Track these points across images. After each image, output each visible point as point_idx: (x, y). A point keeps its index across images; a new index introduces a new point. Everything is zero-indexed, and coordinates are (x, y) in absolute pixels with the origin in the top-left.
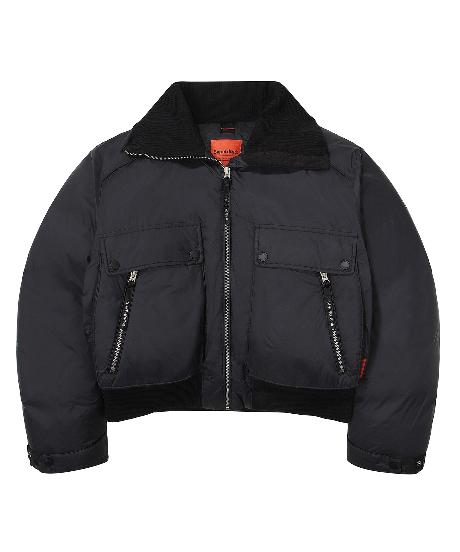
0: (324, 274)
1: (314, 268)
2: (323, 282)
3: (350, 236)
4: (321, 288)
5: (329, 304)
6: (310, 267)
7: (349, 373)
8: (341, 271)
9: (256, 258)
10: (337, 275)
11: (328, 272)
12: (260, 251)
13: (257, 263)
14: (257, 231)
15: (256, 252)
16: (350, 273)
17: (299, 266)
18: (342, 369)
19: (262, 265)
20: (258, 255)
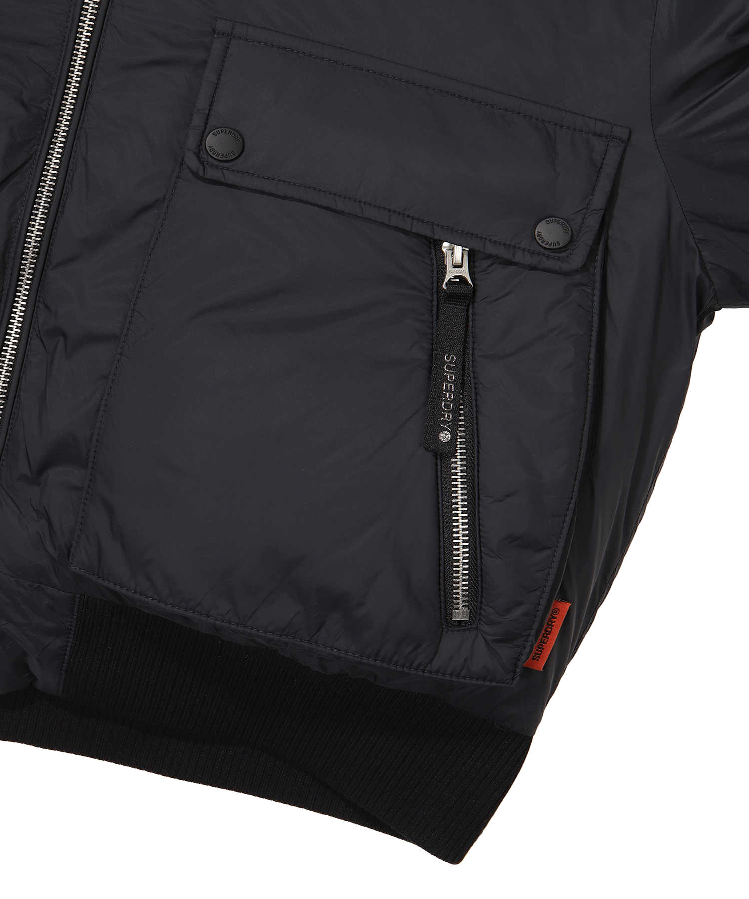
0: (458, 250)
1: (423, 221)
2: (446, 280)
3: (595, 134)
4: (432, 301)
5: (450, 362)
6: (409, 216)
7: (487, 628)
8: (532, 253)
9: (192, 143)
10: (509, 263)
11: (477, 245)
12: (212, 122)
13: (192, 161)
14: (217, 45)
15: (197, 121)
16: (565, 267)
17: (365, 203)
18: (461, 613)
19: (211, 173)
20: (203, 132)
